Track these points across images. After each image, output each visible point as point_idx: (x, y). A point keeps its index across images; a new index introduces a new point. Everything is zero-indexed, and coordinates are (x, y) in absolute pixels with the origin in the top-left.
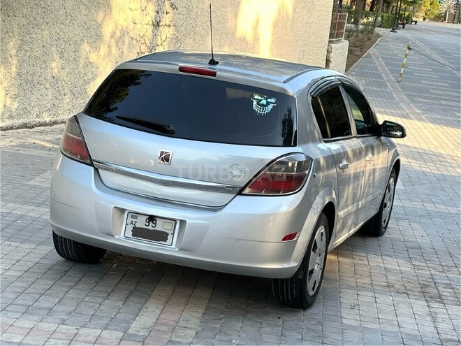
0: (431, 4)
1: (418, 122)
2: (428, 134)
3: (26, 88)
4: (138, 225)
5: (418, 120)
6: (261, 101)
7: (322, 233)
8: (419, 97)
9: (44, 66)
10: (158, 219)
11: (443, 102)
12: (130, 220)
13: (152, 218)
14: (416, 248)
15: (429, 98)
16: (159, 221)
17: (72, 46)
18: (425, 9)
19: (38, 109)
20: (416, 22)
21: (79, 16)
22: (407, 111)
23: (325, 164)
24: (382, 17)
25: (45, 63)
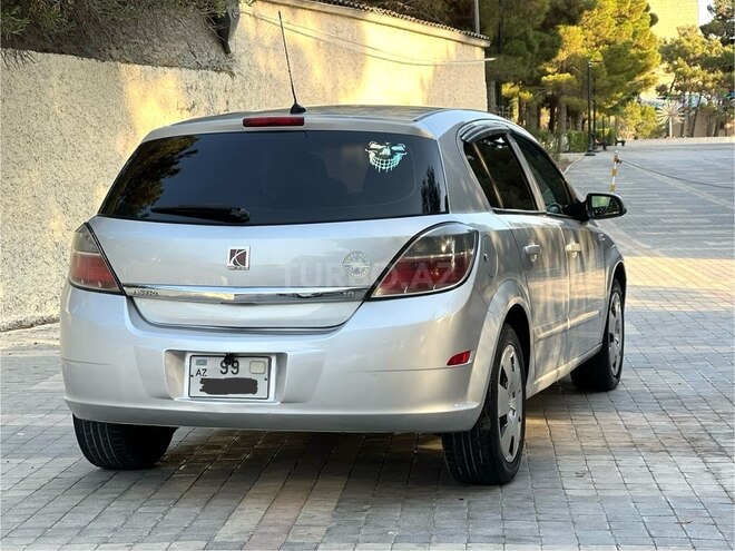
0: (643, 114)
1: (648, 258)
2: (667, 270)
3: (14, 264)
4: (209, 375)
5: (648, 255)
6: (381, 150)
7: (512, 359)
8: (645, 230)
9: (38, 227)
10: (240, 360)
11: (684, 232)
12: (195, 368)
13: (230, 359)
14: (672, 398)
15: (661, 230)
16: (243, 364)
17: (81, 193)
18: (634, 123)
19: (37, 298)
20: (623, 142)
21: (87, 146)
22: (630, 247)
23: (500, 243)
24: (569, 137)
25: (40, 223)
